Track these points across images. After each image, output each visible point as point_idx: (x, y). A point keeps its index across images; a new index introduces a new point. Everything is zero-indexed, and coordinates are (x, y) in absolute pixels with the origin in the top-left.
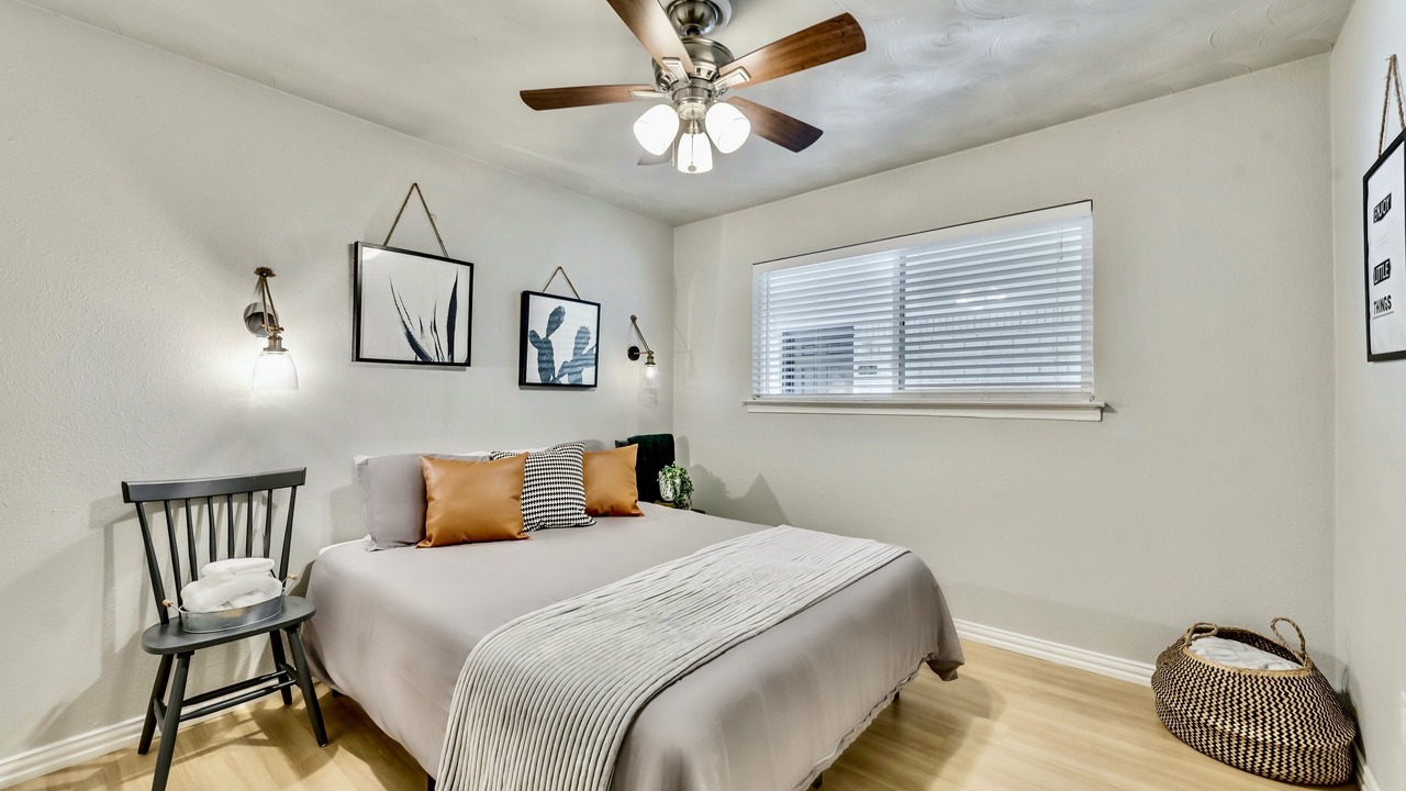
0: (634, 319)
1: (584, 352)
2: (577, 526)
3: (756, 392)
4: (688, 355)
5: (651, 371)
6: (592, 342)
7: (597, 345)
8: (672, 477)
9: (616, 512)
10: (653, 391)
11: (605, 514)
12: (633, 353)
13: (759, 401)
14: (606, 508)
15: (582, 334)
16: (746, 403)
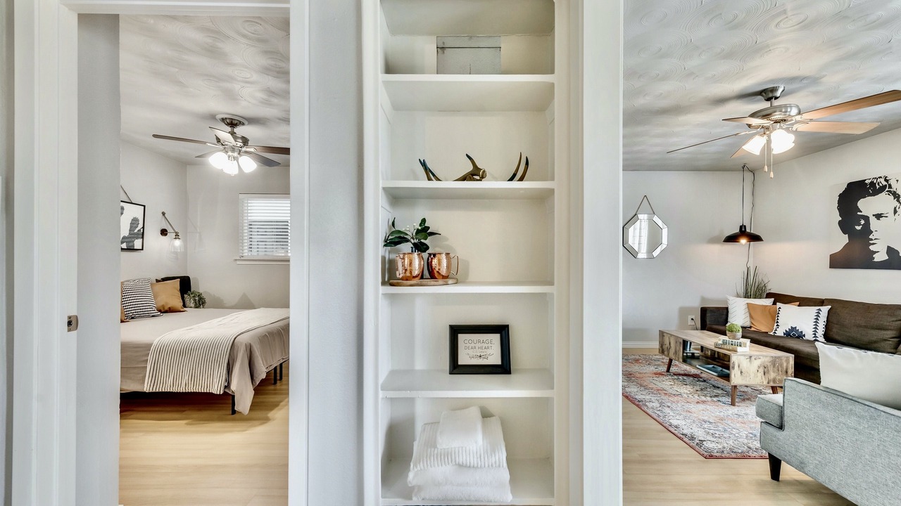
0: (164, 214)
1: (136, 231)
2: (153, 316)
3: (241, 255)
4: (198, 235)
5: (177, 243)
6: (140, 226)
7: (143, 228)
8: (194, 297)
9: (171, 310)
10: (176, 253)
11: (166, 312)
12: (164, 232)
13: (242, 258)
14: (166, 308)
15: (134, 222)
16: (236, 260)
